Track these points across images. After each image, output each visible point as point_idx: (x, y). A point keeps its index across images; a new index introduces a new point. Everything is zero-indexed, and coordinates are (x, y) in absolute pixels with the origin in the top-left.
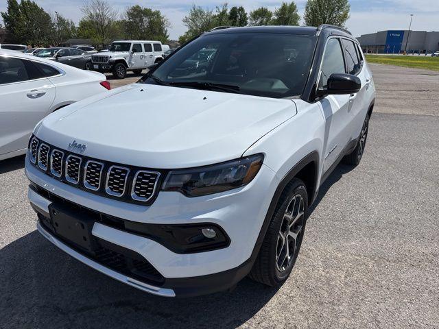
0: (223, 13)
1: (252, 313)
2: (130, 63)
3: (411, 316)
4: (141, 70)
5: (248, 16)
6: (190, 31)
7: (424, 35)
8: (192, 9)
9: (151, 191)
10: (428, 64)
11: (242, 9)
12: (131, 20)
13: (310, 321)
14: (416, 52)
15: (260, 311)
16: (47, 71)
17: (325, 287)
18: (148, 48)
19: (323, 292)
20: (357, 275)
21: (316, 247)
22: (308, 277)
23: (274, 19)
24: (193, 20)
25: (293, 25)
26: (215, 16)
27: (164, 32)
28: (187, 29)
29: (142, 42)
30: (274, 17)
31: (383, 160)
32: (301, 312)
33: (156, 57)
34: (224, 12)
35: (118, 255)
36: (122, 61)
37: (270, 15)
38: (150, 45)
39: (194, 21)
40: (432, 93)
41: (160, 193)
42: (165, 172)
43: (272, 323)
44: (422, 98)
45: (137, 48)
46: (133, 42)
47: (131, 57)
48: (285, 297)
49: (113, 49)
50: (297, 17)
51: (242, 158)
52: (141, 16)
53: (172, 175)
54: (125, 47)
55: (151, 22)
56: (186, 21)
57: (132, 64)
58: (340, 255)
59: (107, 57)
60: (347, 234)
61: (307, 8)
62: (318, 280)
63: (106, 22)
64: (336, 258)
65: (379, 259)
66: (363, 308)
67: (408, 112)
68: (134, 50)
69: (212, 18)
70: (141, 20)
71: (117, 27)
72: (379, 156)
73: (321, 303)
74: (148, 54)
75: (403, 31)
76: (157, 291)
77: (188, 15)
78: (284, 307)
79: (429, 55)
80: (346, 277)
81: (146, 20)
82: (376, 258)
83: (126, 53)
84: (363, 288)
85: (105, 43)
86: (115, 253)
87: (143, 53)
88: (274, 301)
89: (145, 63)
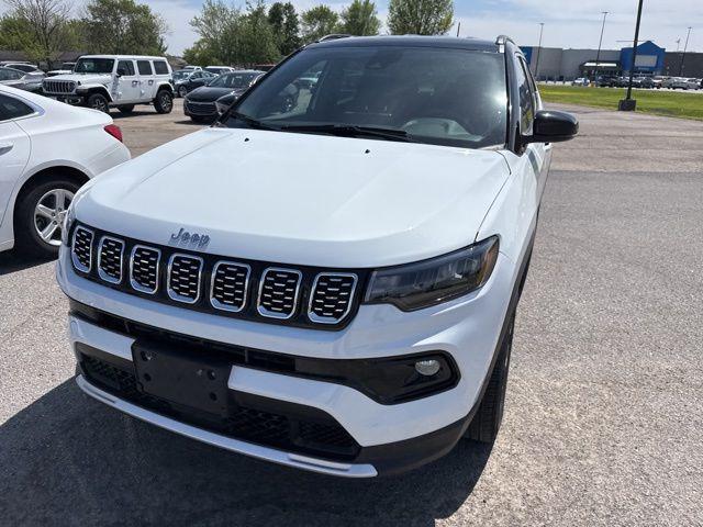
0: (258, 13)
1: (469, 487)
2: (114, 94)
3: (685, 460)
4: (132, 105)
5: (299, 18)
6: (203, 41)
7: (559, 54)
8: (206, 5)
9: (344, 307)
10: (571, 97)
11: (289, 7)
12: (99, 20)
13: (555, 488)
14: (550, 79)
15: (479, 483)
16: (9, 107)
17: (557, 434)
18: (145, 68)
19: (556, 441)
20: (594, 412)
21: (521, 375)
22: (528, 423)
23: (339, 25)
24: (208, 22)
25: (370, 35)
26: (244, 17)
27: (159, 42)
28: (199, 37)
29: (134, 58)
30: (341, 21)
31: (564, 240)
32: (538, 476)
33: (160, 83)
34: (261, 10)
35: (260, 415)
36: (101, 91)
37: (335, 18)
38: (147, 63)
39: (210, 25)
40: (592, 138)
41: (362, 307)
42: (365, 274)
43: (503, 499)
44: (582, 146)
45: (126, 69)
46: (118, 58)
47: (116, 84)
48: (507, 455)
49: (80, 70)
50: (376, 23)
51: (475, 244)
52: (115, 14)
53: (377, 277)
54: (103, 67)
55: (133, 24)
56: (196, 23)
57: (119, 96)
58: (559, 384)
59: (72, 84)
60: (556, 353)
61: (391, 8)
62: (543, 425)
63: (51, 22)
64: (555, 389)
65: (613, 383)
66: (621, 458)
67: (571, 167)
68: (121, 72)
69: (240, 19)
70: (117, 20)
71: (71, 31)
72: (555, 234)
73: (561, 459)
74: (145, 78)
75: (531, 48)
76: (346, 470)
77: (200, 15)
78: (511, 472)
79: (568, 83)
80: (579, 416)
81: (125, 20)
82: (610, 384)
83: (105, 77)
84: (608, 430)
85: (52, 57)
86: (268, 415)
87: (137, 77)
88: (492, 465)
89: (142, 94)
